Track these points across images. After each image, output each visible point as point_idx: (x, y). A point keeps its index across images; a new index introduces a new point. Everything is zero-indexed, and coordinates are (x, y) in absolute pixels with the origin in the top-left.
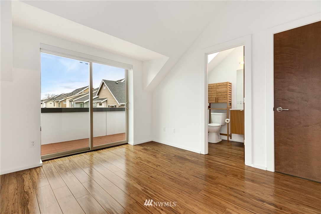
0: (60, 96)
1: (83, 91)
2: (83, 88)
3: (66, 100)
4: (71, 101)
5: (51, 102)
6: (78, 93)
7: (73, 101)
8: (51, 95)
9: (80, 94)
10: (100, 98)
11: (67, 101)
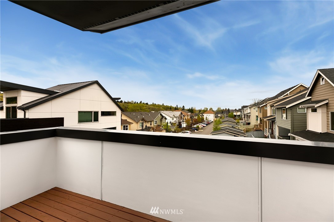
0: (264, 100)
1: (288, 92)
2: (290, 89)
3: (267, 104)
4: (272, 106)
5: (254, 108)
6: (282, 95)
7: (273, 106)
8: (257, 100)
9: (284, 96)
10: (313, 100)
11: (268, 106)
